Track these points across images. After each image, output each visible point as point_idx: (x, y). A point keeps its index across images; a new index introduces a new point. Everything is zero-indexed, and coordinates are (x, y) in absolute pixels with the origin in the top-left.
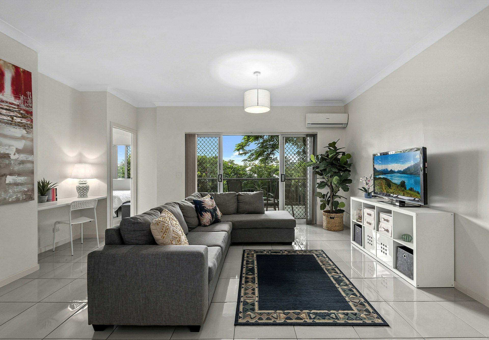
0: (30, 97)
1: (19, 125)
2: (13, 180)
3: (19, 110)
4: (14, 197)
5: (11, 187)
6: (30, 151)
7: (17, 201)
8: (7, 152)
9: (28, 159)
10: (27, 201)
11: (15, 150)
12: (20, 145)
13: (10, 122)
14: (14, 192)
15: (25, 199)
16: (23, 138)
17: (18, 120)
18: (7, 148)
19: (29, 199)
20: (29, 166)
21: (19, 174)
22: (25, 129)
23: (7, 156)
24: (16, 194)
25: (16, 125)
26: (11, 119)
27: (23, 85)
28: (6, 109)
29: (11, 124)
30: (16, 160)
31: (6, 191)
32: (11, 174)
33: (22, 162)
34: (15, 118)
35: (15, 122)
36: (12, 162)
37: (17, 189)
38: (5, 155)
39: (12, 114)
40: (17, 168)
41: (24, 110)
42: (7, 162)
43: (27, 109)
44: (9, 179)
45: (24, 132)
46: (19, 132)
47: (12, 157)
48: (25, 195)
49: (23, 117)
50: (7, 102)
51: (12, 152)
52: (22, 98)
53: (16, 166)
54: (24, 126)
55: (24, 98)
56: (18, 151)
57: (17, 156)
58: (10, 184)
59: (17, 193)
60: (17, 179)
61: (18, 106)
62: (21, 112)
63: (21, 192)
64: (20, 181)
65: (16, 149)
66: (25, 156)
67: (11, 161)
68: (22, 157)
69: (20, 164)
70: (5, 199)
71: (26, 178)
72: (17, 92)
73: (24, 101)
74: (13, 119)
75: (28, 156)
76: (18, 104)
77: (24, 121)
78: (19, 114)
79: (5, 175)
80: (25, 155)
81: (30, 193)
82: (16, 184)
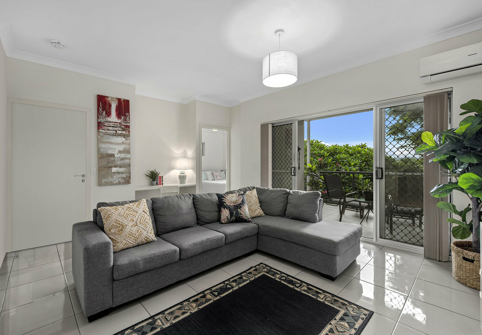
0: (128, 116)
1: (121, 135)
2: (117, 170)
3: (121, 126)
4: (117, 181)
5: (115, 174)
6: (128, 151)
7: (119, 183)
8: (112, 153)
9: (126, 157)
10: (125, 184)
11: (117, 151)
12: (121, 148)
13: (115, 134)
14: (117, 178)
15: (124, 183)
16: (123, 143)
17: (120, 132)
18: (113, 150)
19: (127, 183)
20: (127, 161)
21: (120, 167)
22: (125, 137)
23: (113, 155)
24: (119, 179)
25: (119, 136)
26: (115, 132)
27: (123, 109)
28: (112, 127)
29: (115, 135)
30: (118, 158)
31: (112, 177)
32: (115, 167)
33: (123, 159)
34: (118, 131)
35: (118, 134)
36: (116, 159)
37: (119, 176)
38: (112, 155)
39: (116, 129)
40: (119, 163)
41: (124, 125)
42: (113, 159)
43: (126, 124)
44: (114, 170)
45: (124, 139)
46: (121, 140)
47: (116, 156)
48: (124, 180)
49: (123, 130)
50: (113, 122)
51: (116, 153)
52: (122, 118)
53: (118, 161)
54: (124, 136)
55: (124, 118)
56: (120, 152)
57: (119, 155)
58: (114, 173)
59: (119, 178)
60: (119, 169)
61: (120, 123)
62: (122, 127)
63: (121, 178)
64: (121, 171)
65: (119, 150)
66: (124, 155)
67: (115, 158)
68: (123, 155)
69: (121, 160)
70: (111, 182)
71: (125, 169)
72: (119, 115)
73: (124, 120)
74: (116, 132)
75: (126, 155)
76: (120, 122)
77: (124, 132)
78: (121, 128)
79: (111, 167)
80: (124, 154)
81: (128, 179)
82: (119, 173)
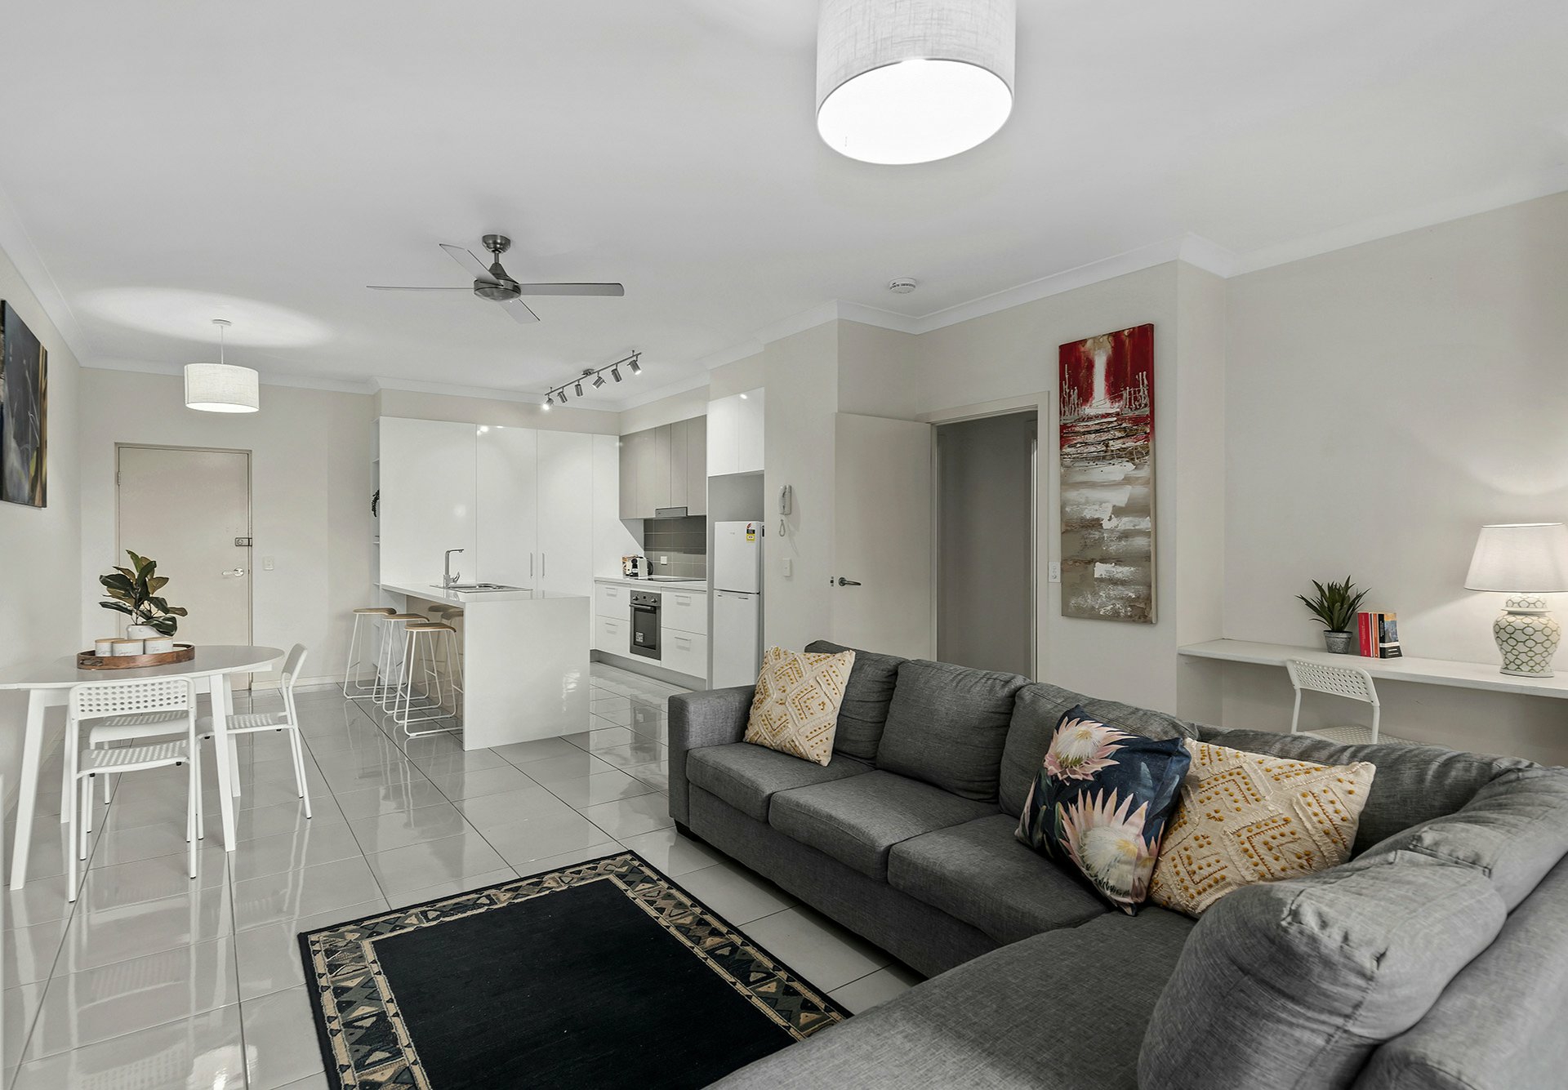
0: (1143, 384)
1: (1121, 454)
2: (1107, 571)
3: (1120, 423)
4: (1109, 608)
5: (1103, 585)
6: (1141, 508)
7: (1114, 617)
8: (1096, 517)
9: (1137, 527)
10: (1134, 621)
11: (1110, 509)
12: (1121, 497)
13: (1102, 454)
14: (1108, 597)
15: (1131, 616)
16: (1127, 480)
17: (1116, 445)
18: (1097, 507)
19: (1140, 618)
20: (1140, 542)
21: (1119, 561)
22: (1133, 459)
23: (1096, 524)
24: (1113, 601)
25: (1114, 458)
26: (1104, 448)
27: (1129, 364)
28: (1097, 431)
29: (1104, 457)
30: (1112, 531)
31: (1095, 594)
32: (1103, 561)
33: (1125, 535)
34: (1111, 443)
35: (1112, 451)
36: (1105, 535)
37: (1115, 591)
38: (1093, 523)
39: (1105, 436)
40: (1113, 547)
41: (1130, 419)
42: (1097, 535)
43: (1137, 413)
44: (1100, 570)
45: (1130, 466)
46: (1119, 470)
47: (1106, 525)
48: (1130, 606)
49: (1127, 436)
50: (1097, 417)
51: (1104, 514)
52: (1126, 395)
53: (1112, 543)
54: (1130, 455)
55: (1130, 392)
56: (1118, 512)
57: (1115, 521)
58: (1101, 580)
59: (1114, 599)
60: (1114, 569)
61: (1117, 414)
62: (1124, 425)
63: (1122, 598)
64: (1119, 576)
65: (1114, 506)
66: (1131, 521)
67: (1103, 533)
68: (1126, 523)
69: (1120, 538)
70: (1093, 608)
71: (1132, 569)
72: (1114, 392)
73: (1130, 399)
74: (1107, 446)
75: (1137, 520)
76: (1118, 410)
77: (1130, 444)
78: (1120, 431)
79: (1092, 561)
80: (1131, 518)
81: (1142, 605)
82: (1114, 581)
